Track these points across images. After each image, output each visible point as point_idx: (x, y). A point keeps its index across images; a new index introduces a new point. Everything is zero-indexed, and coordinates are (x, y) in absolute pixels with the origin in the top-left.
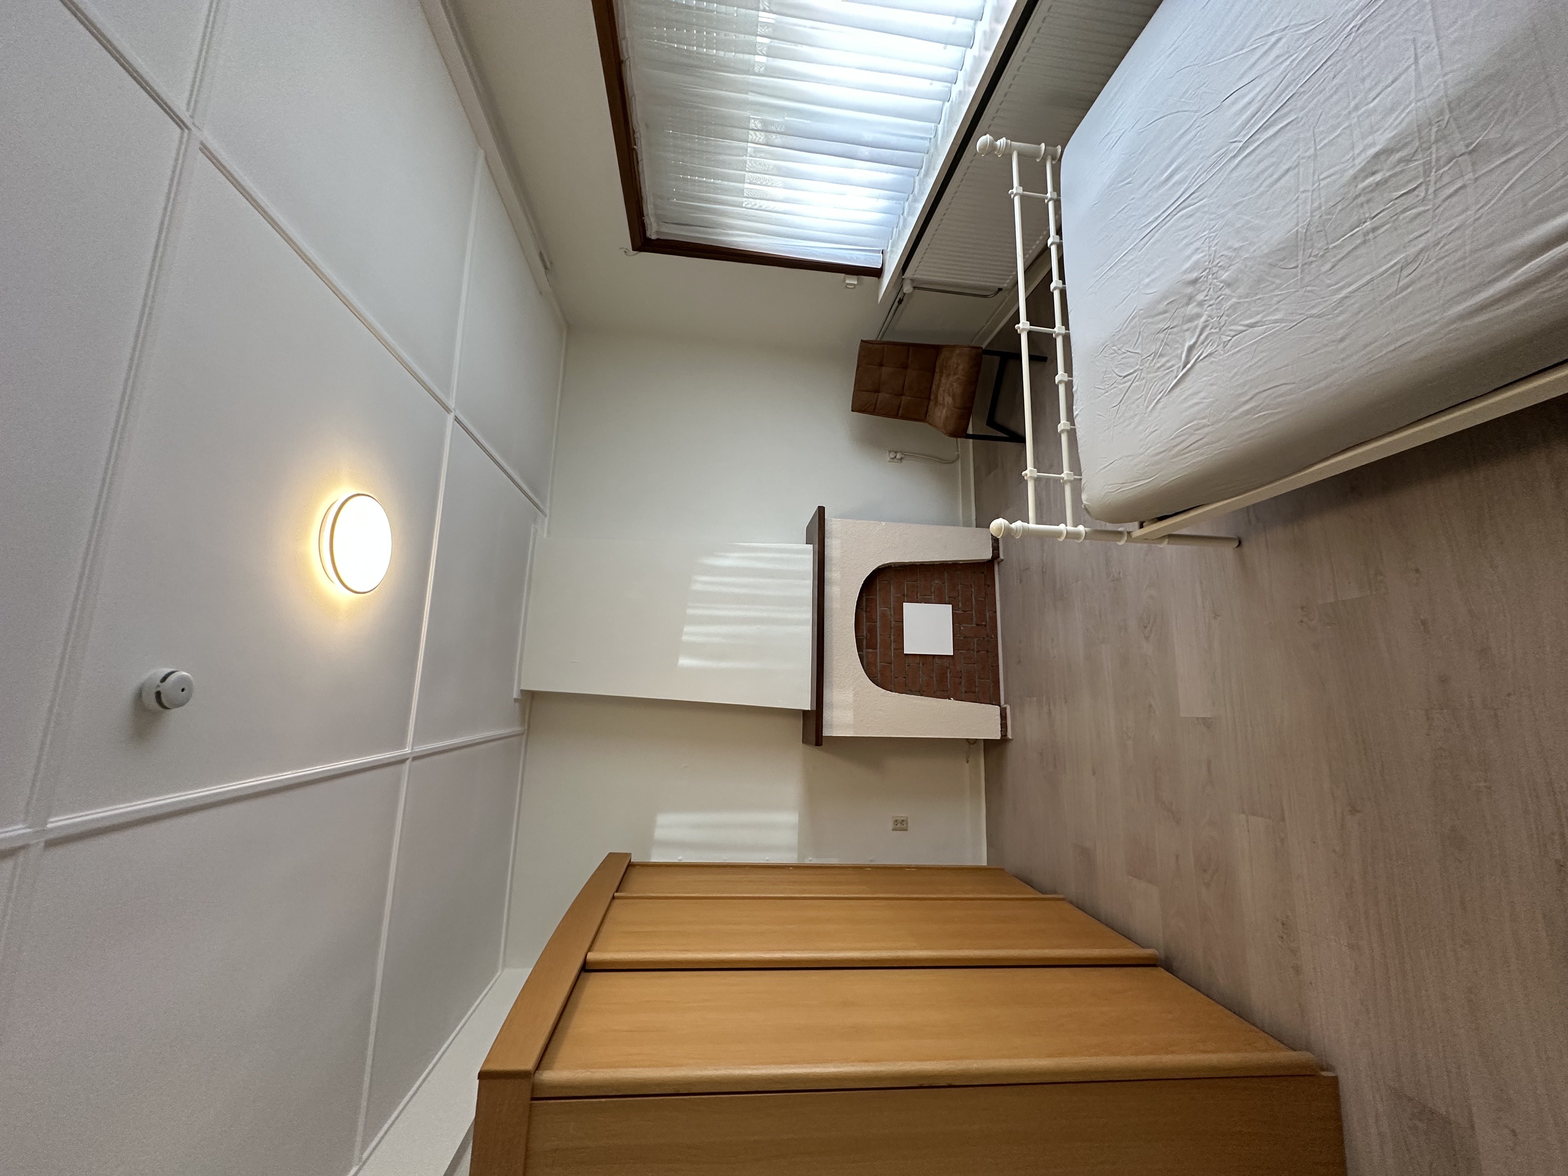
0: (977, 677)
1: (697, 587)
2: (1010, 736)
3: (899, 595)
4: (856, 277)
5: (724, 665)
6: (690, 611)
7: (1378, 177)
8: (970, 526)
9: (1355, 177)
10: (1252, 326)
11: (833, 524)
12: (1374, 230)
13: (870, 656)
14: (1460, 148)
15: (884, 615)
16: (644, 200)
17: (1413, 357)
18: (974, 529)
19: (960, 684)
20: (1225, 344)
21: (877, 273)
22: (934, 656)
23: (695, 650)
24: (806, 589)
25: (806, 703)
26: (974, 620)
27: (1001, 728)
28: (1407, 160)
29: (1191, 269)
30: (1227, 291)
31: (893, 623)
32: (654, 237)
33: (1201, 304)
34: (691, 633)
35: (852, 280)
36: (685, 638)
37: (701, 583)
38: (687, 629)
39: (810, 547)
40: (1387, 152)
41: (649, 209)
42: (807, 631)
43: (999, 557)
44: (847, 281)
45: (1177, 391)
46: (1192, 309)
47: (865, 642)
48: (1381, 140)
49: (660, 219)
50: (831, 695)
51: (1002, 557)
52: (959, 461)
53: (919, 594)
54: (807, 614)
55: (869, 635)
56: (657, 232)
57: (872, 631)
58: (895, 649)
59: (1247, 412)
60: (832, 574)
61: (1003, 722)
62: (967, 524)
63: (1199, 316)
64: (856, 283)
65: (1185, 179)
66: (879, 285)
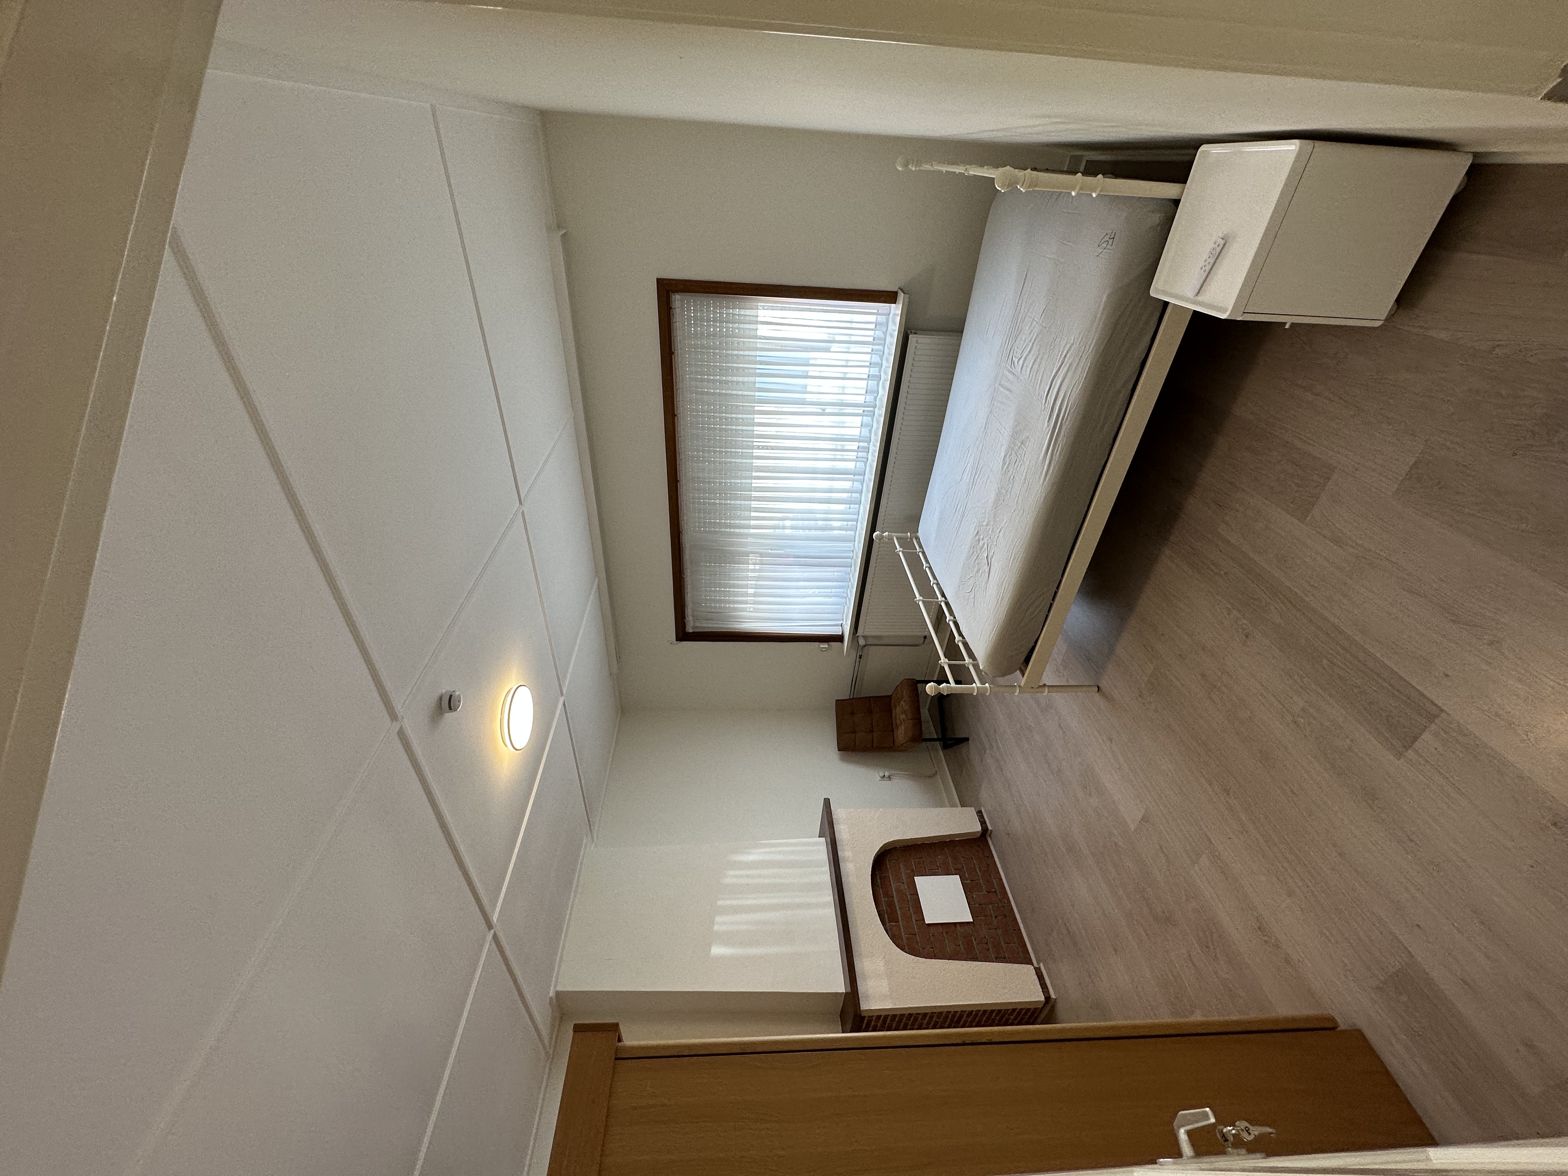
0: (1003, 943)
1: (727, 881)
2: (1053, 996)
3: (908, 872)
4: (827, 643)
5: (753, 951)
6: (720, 903)
7: (1007, 463)
8: (957, 807)
9: (1002, 468)
10: (1000, 532)
11: (839, 813)
12: (1014, 477)
13: (894, 928)
14: (1019, 444)
15: (898, 891)
16: (686, 606)
17: (1042, 501)
18: (960, 808)
19: (988, 950)
20: (996, 545)
21: (839, 638)
22: (955, 924)
23: (727, 939)
24: (825, 876)
25: (839, 986)
26: (984, 887)
27: (1042, 989)
28: (1011, 455)
29: (975, 529)
30: (989, 527)
31: (909, 896)
32: (691, 631)
33: (983, 539)
34: (722, 923)
35: (824, 645)
36: (716, 928)
37: (730, 878)
38: (718, 919)
39: (823, 840)
40: (1005, 456)
41: (689, 611)
42: (830, 913)
43: (988, 829)
44: (821, 646)
45: (990, 578)
46: (981, 544)
47: (886, 915)
48: (1003, 455)
49: (696, 619)
50: (863, 965)
51: (990, 828)
52: (938, 774)
53: (927, 869)
54: (828, 897)
55: (889, 910)
56: (693, 627)
57: (891, 905)
58: (916, 921)
59: (1013, 560)
60: (845, 853)
61: (1042, 982)
62: (953, 805)
63: (984, 544)
64: (827, 646)
65: (961, 506)
66: (843, 646)
